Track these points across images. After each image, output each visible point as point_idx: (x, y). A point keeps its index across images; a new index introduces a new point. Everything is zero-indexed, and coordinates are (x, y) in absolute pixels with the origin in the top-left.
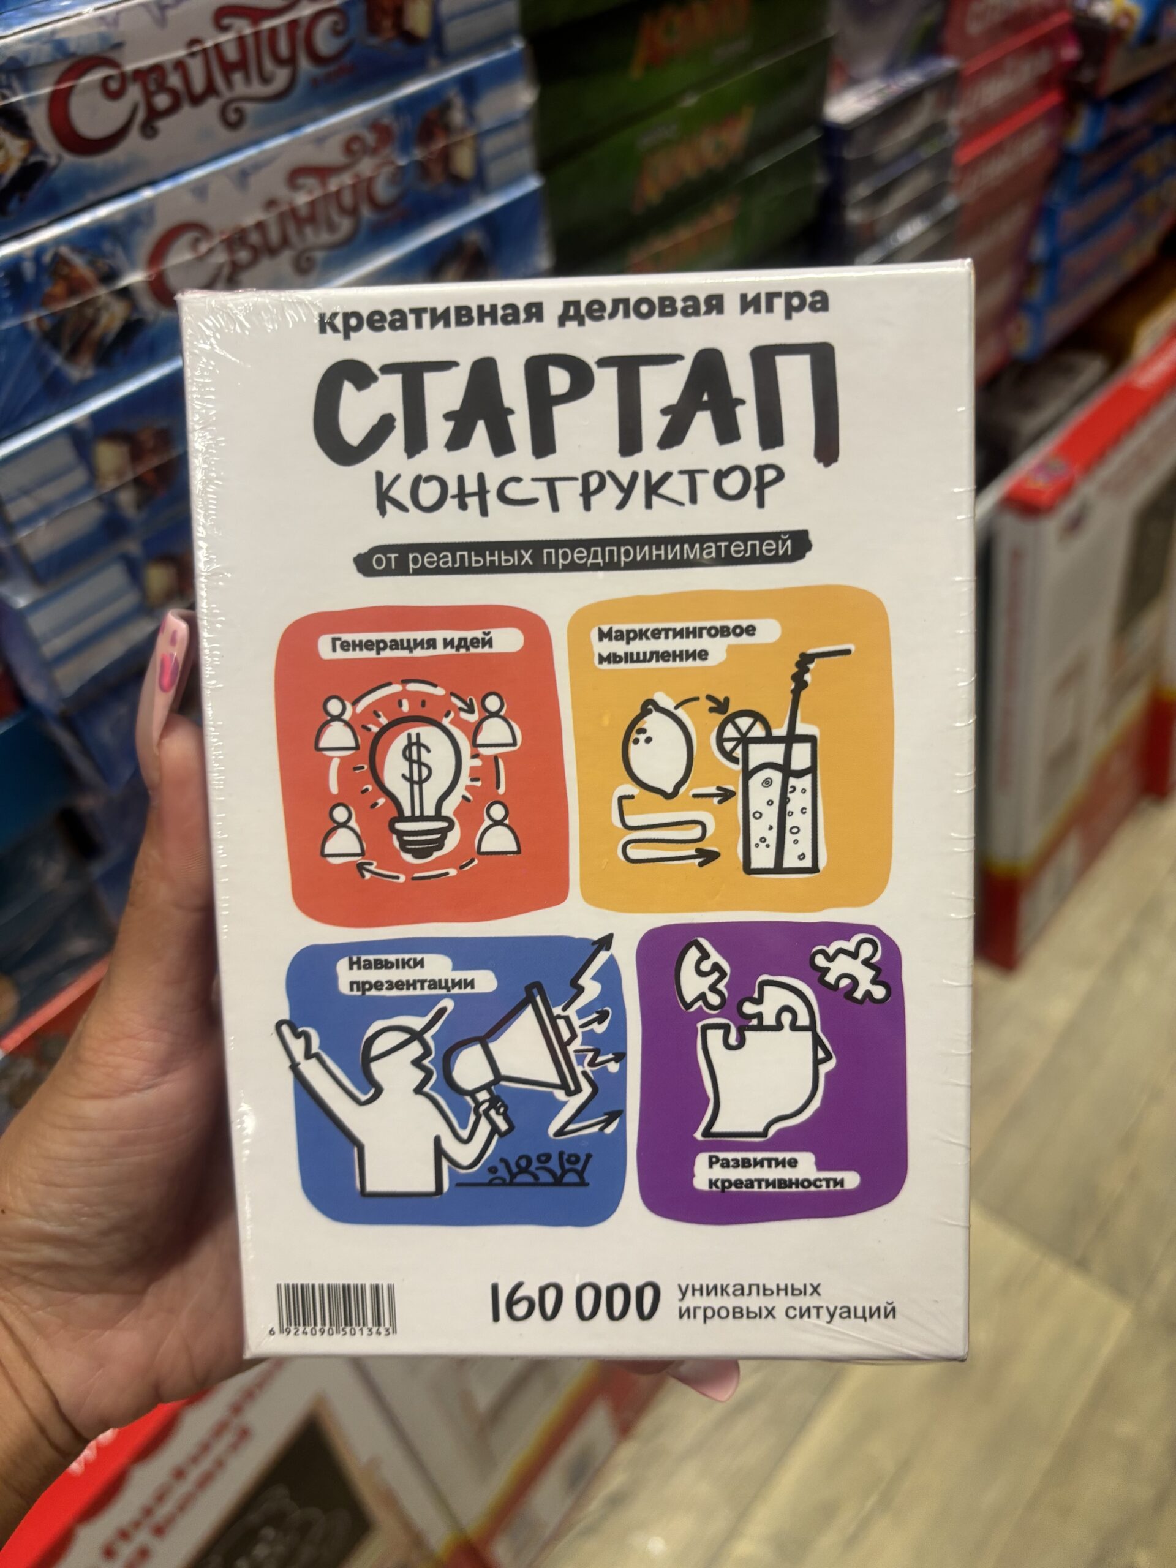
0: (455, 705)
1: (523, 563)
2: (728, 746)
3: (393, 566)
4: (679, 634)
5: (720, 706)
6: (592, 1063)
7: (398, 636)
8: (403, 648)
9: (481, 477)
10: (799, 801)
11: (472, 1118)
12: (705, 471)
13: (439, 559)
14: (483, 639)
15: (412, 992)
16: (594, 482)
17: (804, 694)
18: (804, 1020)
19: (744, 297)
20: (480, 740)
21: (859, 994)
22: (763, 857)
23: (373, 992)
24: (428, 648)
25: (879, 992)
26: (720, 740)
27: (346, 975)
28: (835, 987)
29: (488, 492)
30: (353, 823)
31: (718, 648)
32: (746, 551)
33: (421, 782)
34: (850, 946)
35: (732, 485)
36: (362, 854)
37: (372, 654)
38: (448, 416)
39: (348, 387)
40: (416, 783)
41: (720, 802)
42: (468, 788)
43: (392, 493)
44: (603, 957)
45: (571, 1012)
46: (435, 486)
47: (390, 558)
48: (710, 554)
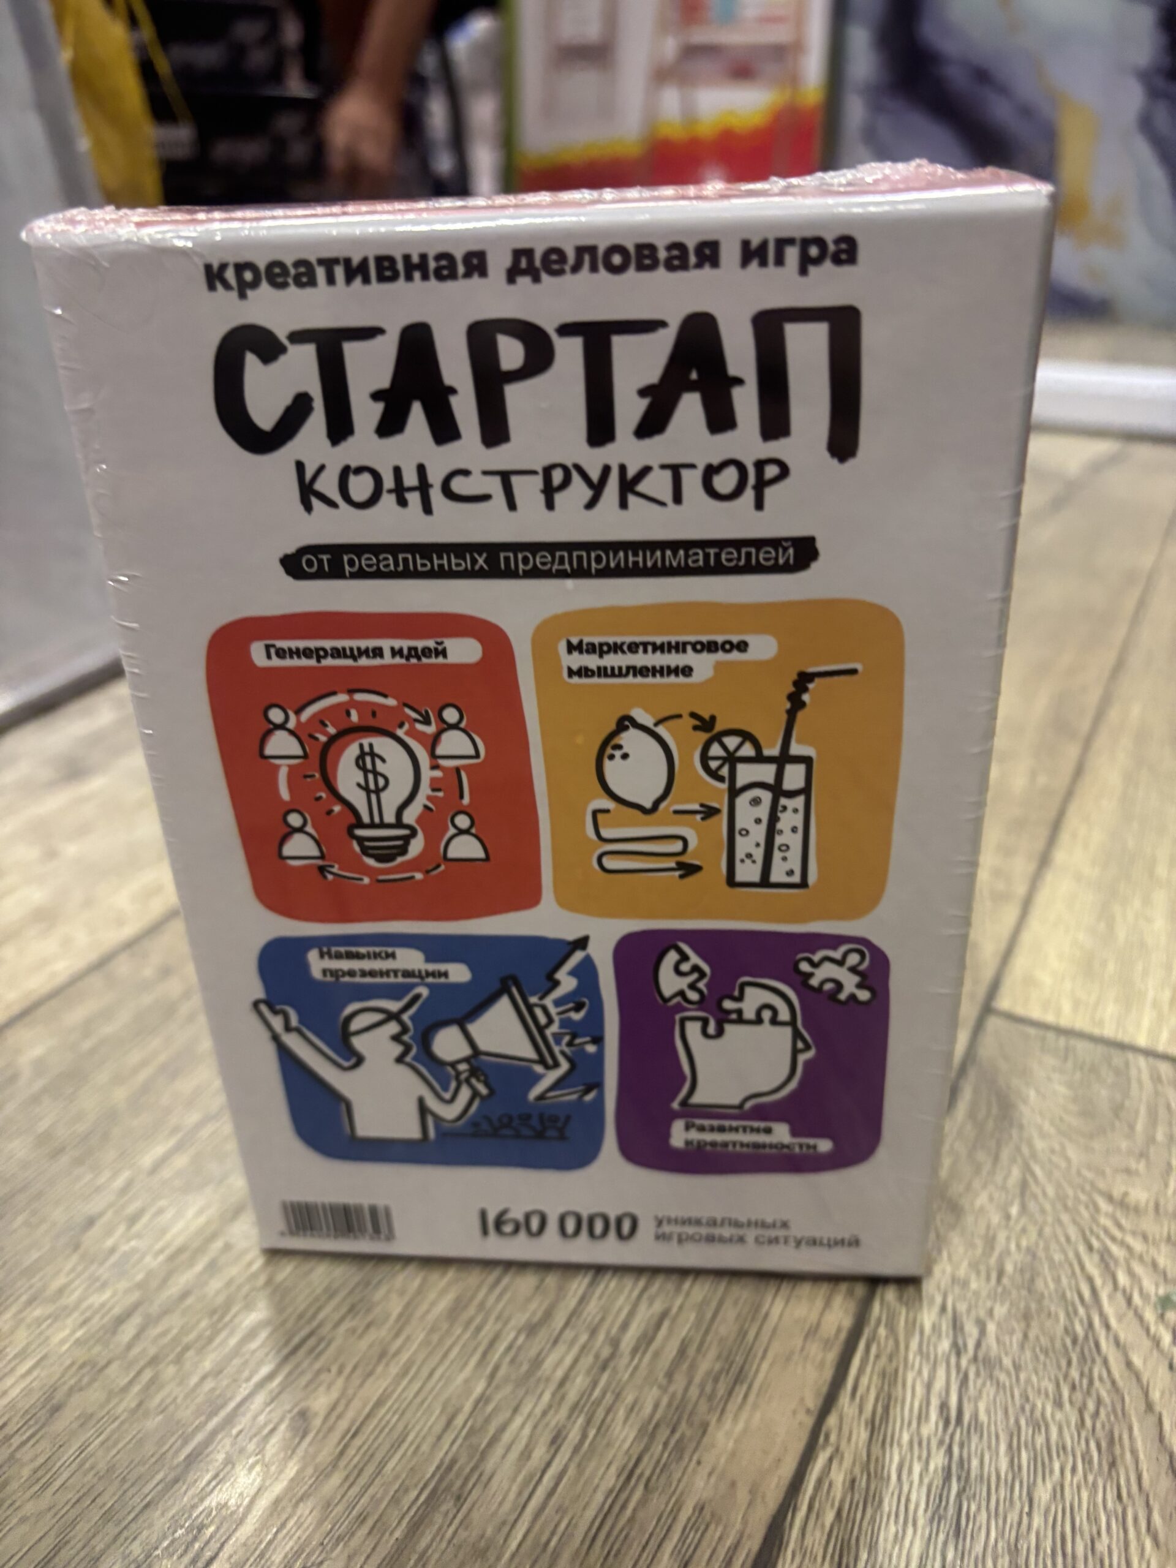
0: (408, 717)
1: (477, 567)
2: (714, 764)
3: (326, 569)
4: (658, 648)
5: (705, 724)
6: (570, 1044)
7: (339, 644)
8: (345, 656)
9: (421, 469)
10: (790, 819)
12: (692, 466)
13: (379, 561)
14: (436, 649)
15: (385, 980)
16: (557, 477)
17: (801, 715)
18: (784, 1015)
19: (746, 244)
20: (439, 751)
21: (843, 996)
22: (748, 872)
23: (347, 979)
24: (375, 656)
25: (864, 995)
26: (705, 759)
27: (317, 964)
28: (819, 990)
29: (431, 486)
30: (309, 828)
31: (703, 665)
32: (739, 559)
33: (378, 791)
34: (837, 955)
35: (726, 481)
36: (322, 857)
37: (312, 662)
38: (376, 396)
39: (251, 360)
40: (373, 792)
41: (703, 819)
42: (429, 798)
43: (318, 486)
44: (578, 956)
45: (548, 1002)
46: (367, 480)
47: (322, 560)
48: (697, 561)
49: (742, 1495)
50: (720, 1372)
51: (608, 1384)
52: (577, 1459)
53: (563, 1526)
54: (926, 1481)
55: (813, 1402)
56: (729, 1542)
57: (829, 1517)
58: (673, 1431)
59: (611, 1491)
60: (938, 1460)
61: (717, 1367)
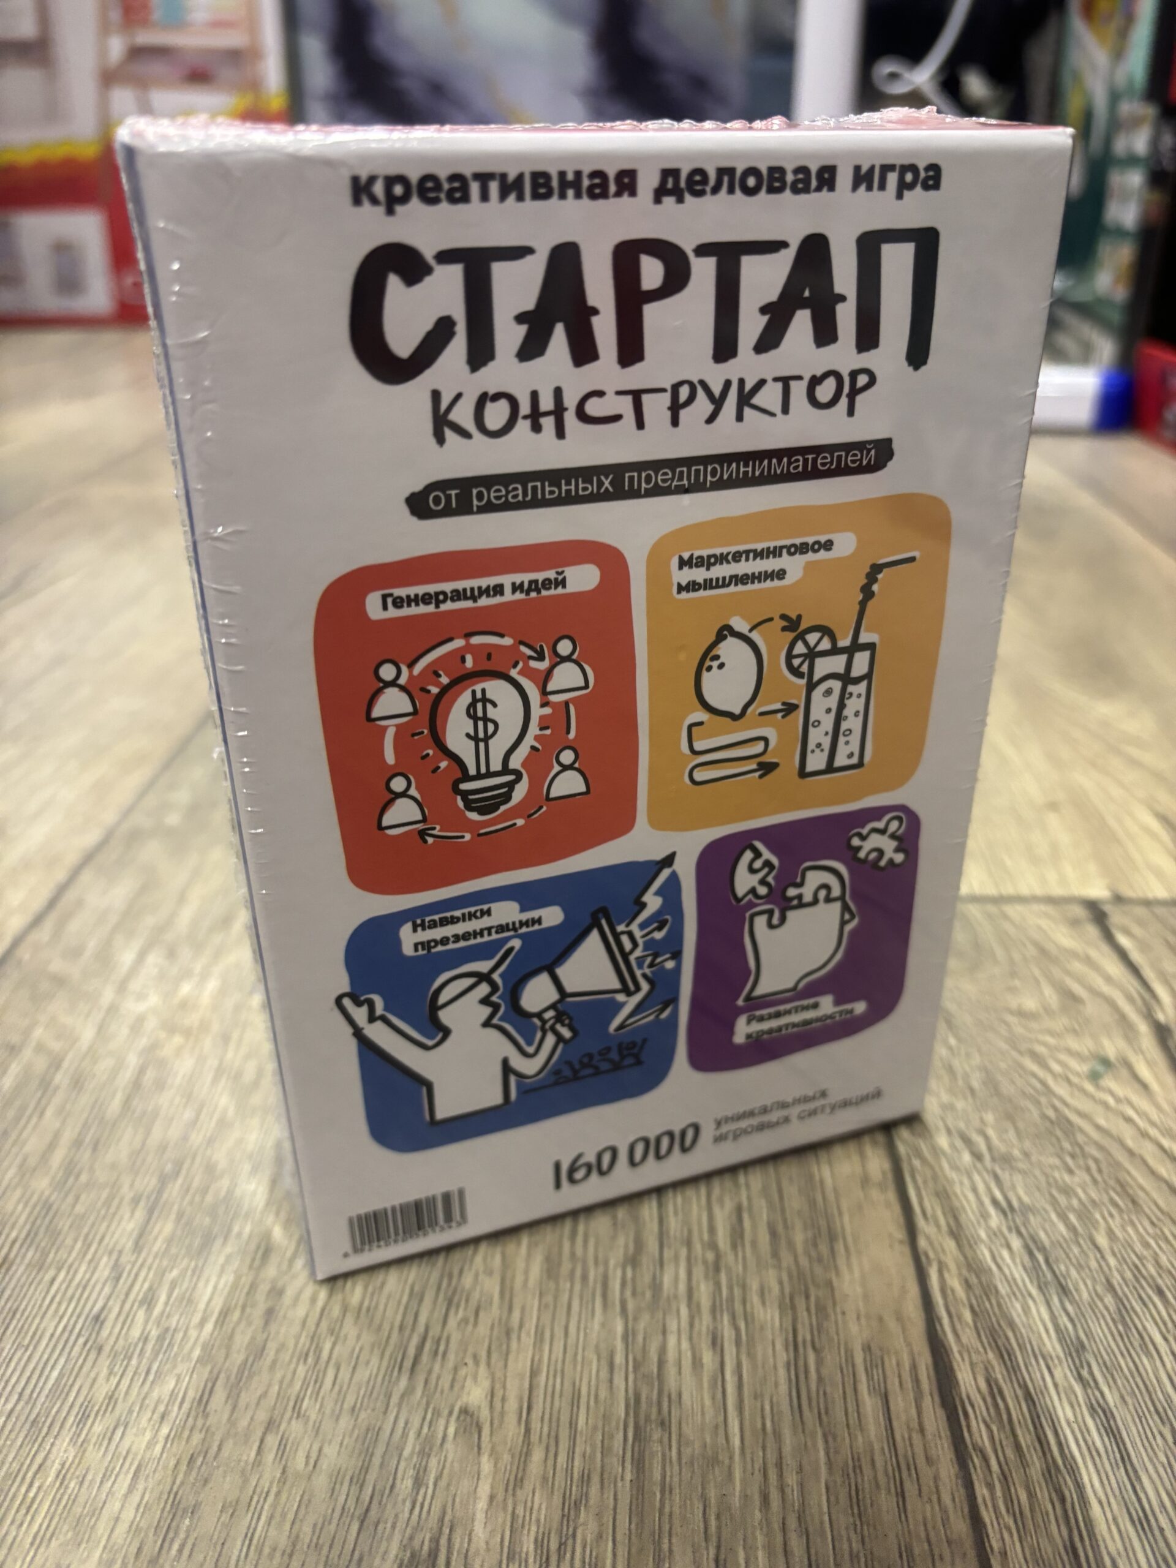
0: (524, 654)
1: (602, 490)
2: (796, 662)
3: (454, 505)
4: (759, 554)
5: (792, 624)
6: (651, 965)
7: (460, 585)
8: (466, 598)
9: (558, 392)
10: (854, 705)
11: (539, 1035)
12: (800, 378)
13: (508, 492)
14: (556, 579)
15: (479, 940)
16: (684, 392)
17: (870, 604)
18: (836, 892)
19: (857, 168)
20: (550, 687)
21: (883, 863)
22: (816, 761)
23: (440, 948)
24: (495, 595)
25: (899, 858)
26: (790, 657)
27: (409, 939)
28: (864, 861)
29: (566, 409)
30: (413, 792)
31: (794, 566)
32: (831, 463)
33: (487, 739)
34: (880, 825)
35: (825, 391)
36: (424, 820)
37: (431, 608)
38: (520, 318)
39: (394, 283)
40: (482, 740)
41: (783, 717)
42: (537, 738)
43: (453, 416)
44: (666, 873)
45: (634, 927)
46: (503, 406)
47: (450, 495)
48: (796, 468)
49: (892, 1325)
50: (815, 1237)
51: (730, 1279)
52: (744, 1349)
53: (767, 1408)
54: (1018, 1261)
55: (900, 1234)
56: (907, 1365)
57: (968, 1316)
58: (807, 1297)
59: (788, 1364)
60: (1016, 1243)
61: (810, 1234)
